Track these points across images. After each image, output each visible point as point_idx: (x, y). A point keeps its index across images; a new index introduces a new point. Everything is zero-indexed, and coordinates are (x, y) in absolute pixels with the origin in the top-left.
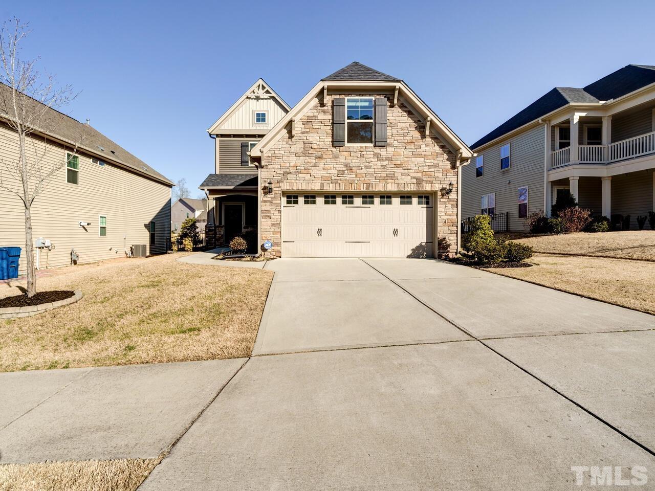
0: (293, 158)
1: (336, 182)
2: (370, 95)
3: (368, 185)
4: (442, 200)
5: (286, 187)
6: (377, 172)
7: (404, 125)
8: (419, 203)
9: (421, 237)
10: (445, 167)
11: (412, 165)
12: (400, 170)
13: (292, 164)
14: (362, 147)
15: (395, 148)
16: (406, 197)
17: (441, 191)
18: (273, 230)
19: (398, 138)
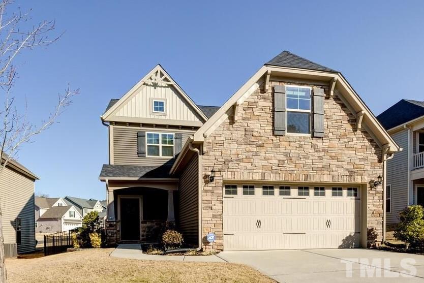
0: (234, 146)
1: (276, 172)
2: (308, 85)
3: (307, 176)
4: (371, 192)
5: (227, 176)
6: (315, 163)
7: (338, 118)
8: (349, 195)
9: (349, 228)
10: (373, 161)
11: (346, 158)
12: (334, 162)
13: (234, 152)
14: (300, 137)
15: (331, 139)
16: (337, 189)
17: (370, 183)
18: (215, 222)
19: (333, 130)
